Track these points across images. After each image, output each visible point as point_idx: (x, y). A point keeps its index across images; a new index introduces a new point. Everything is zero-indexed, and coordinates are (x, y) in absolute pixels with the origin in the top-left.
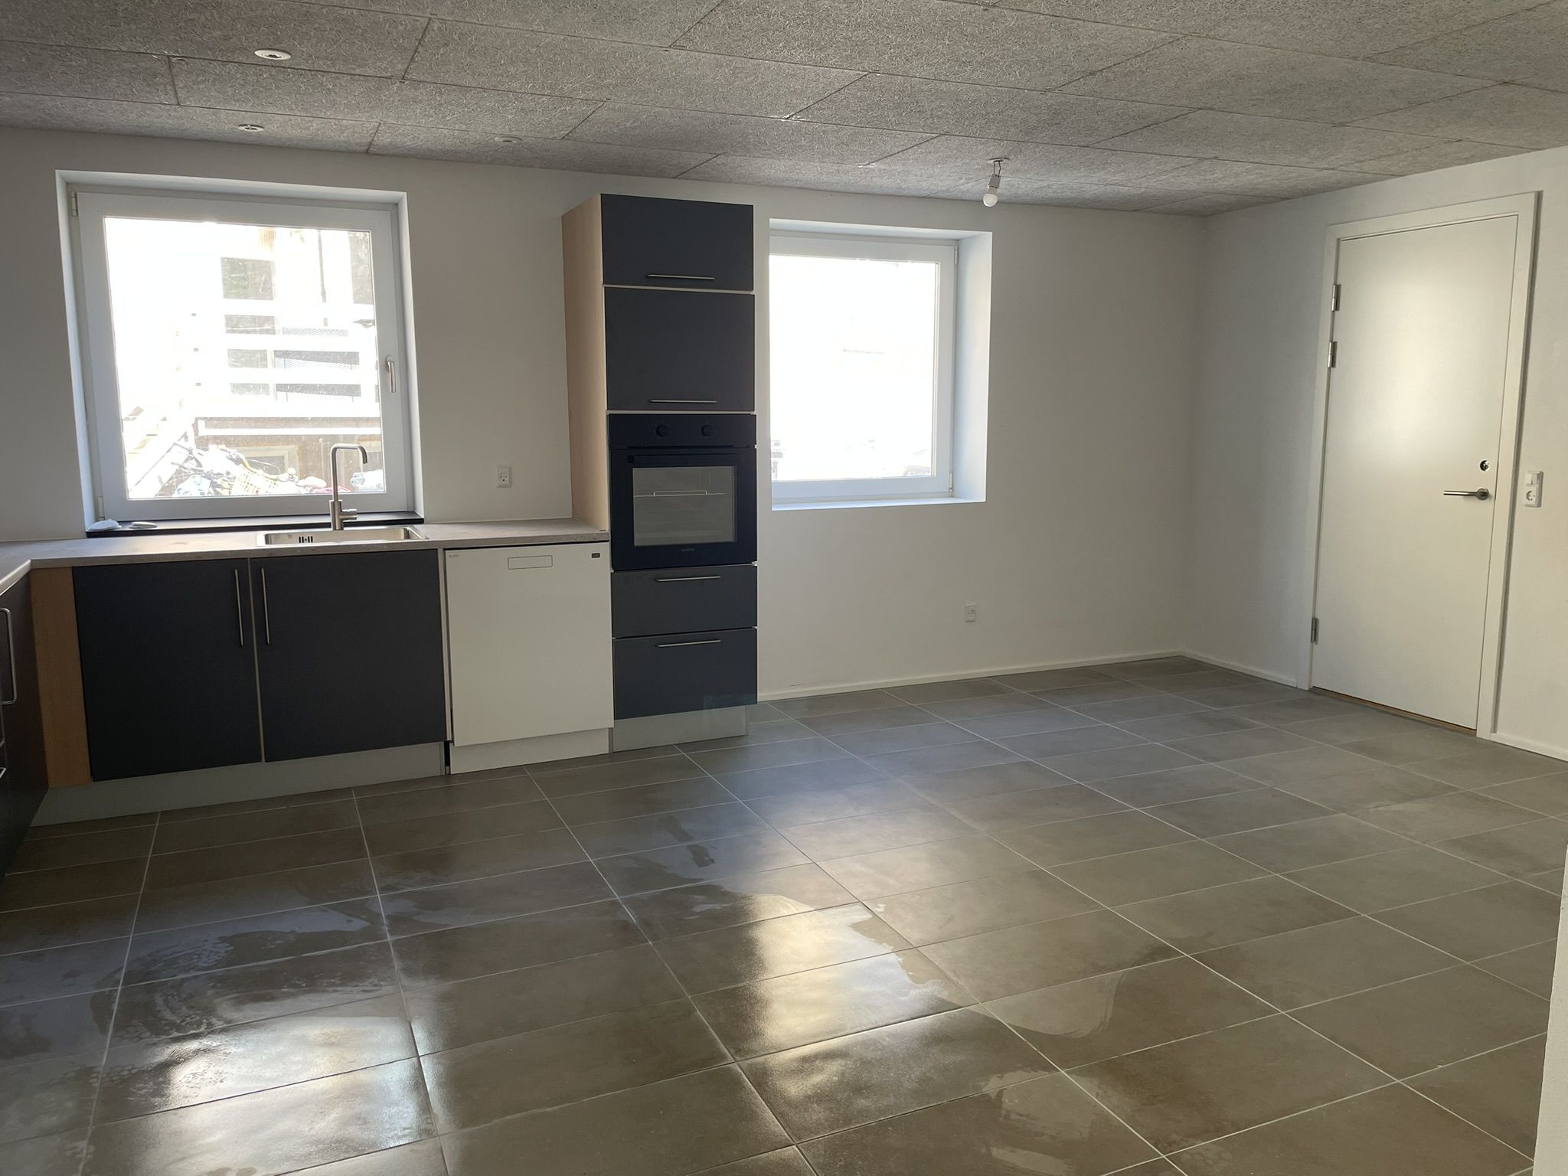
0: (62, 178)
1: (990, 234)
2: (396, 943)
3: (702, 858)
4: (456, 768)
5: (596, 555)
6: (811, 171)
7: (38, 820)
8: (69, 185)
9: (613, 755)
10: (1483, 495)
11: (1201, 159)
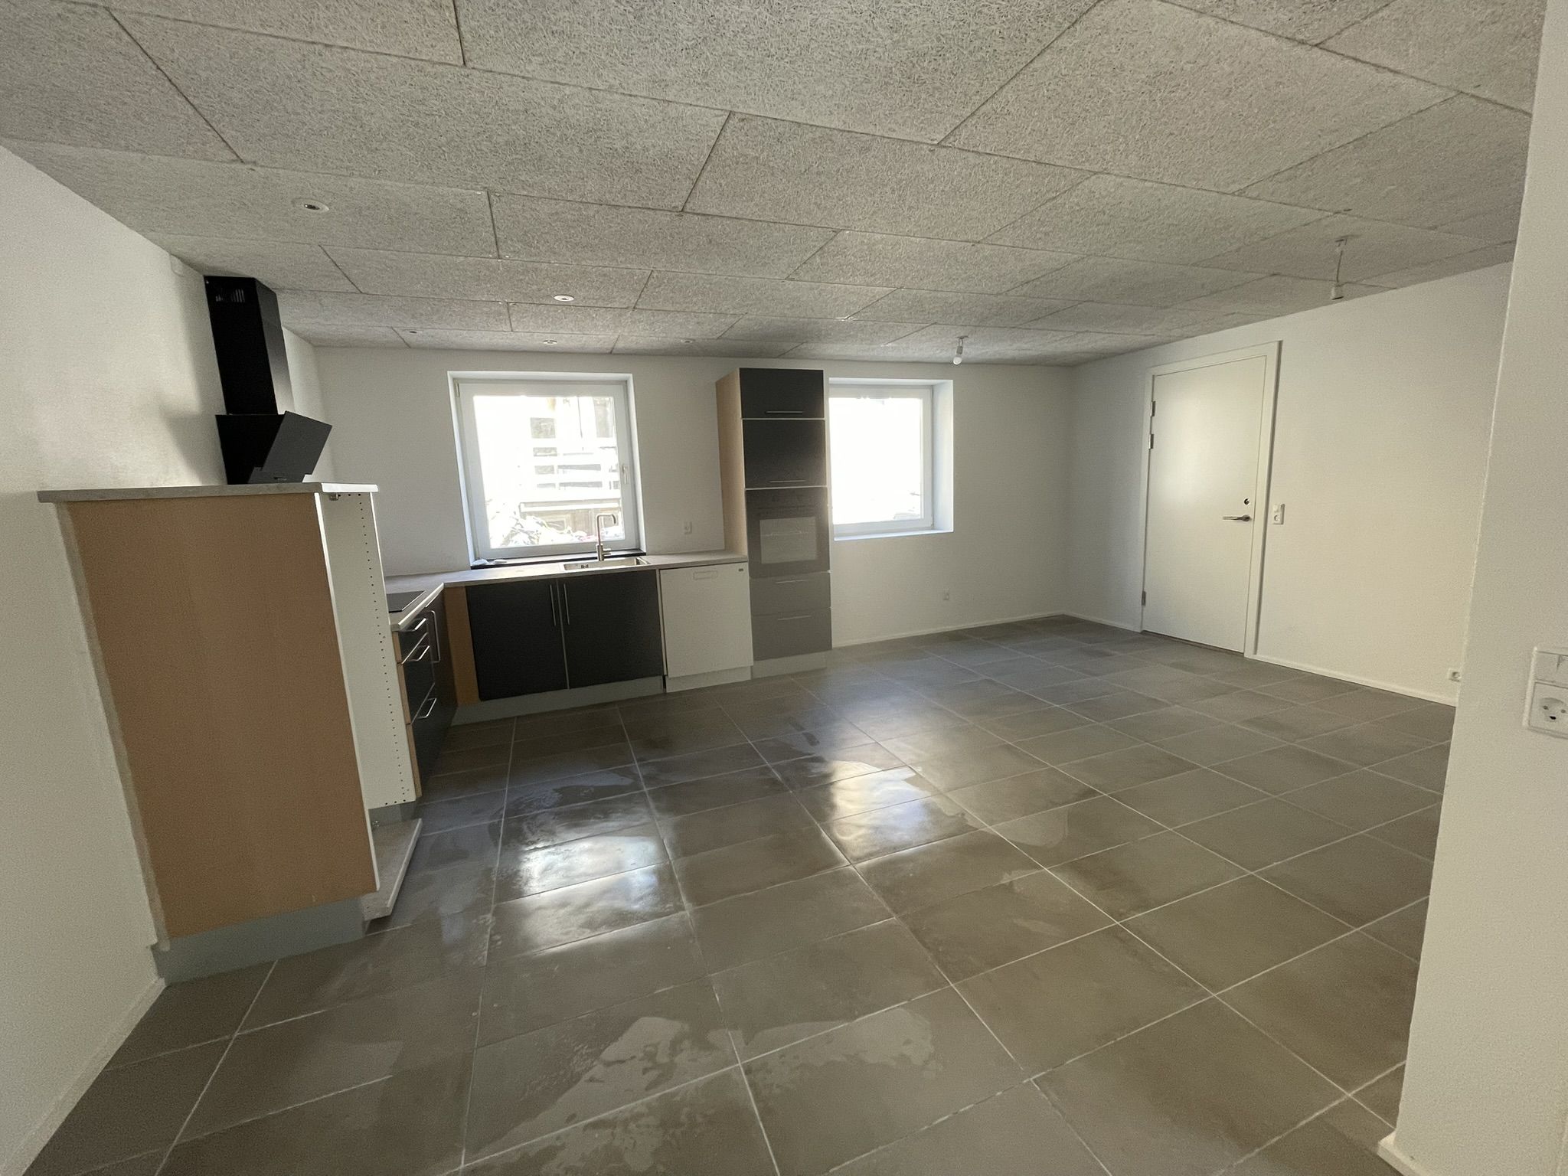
0: (451, 375)
1: (951, 382)
2: (650, 792)
3: (812, 740)
4: (669, 690)
5: (741, 570)
6: (853, 349)
7: (455, 722)
8: (454, 379)
9: (753, 680)
10: (1247, 519)
11: (1078, 333)
